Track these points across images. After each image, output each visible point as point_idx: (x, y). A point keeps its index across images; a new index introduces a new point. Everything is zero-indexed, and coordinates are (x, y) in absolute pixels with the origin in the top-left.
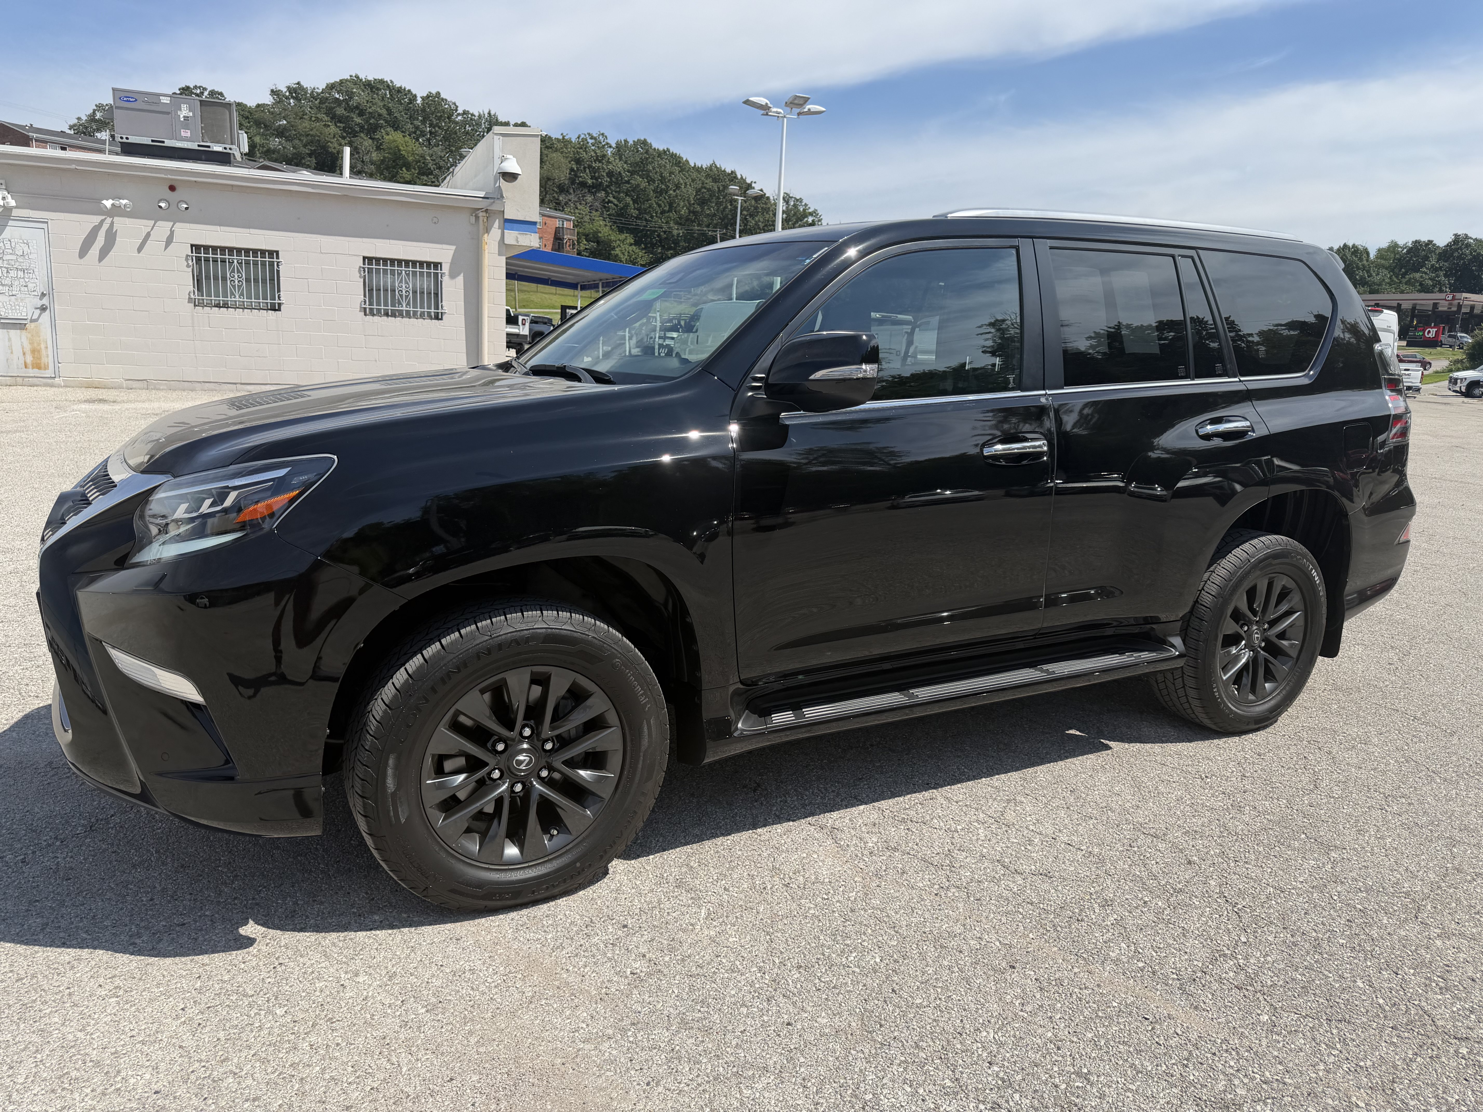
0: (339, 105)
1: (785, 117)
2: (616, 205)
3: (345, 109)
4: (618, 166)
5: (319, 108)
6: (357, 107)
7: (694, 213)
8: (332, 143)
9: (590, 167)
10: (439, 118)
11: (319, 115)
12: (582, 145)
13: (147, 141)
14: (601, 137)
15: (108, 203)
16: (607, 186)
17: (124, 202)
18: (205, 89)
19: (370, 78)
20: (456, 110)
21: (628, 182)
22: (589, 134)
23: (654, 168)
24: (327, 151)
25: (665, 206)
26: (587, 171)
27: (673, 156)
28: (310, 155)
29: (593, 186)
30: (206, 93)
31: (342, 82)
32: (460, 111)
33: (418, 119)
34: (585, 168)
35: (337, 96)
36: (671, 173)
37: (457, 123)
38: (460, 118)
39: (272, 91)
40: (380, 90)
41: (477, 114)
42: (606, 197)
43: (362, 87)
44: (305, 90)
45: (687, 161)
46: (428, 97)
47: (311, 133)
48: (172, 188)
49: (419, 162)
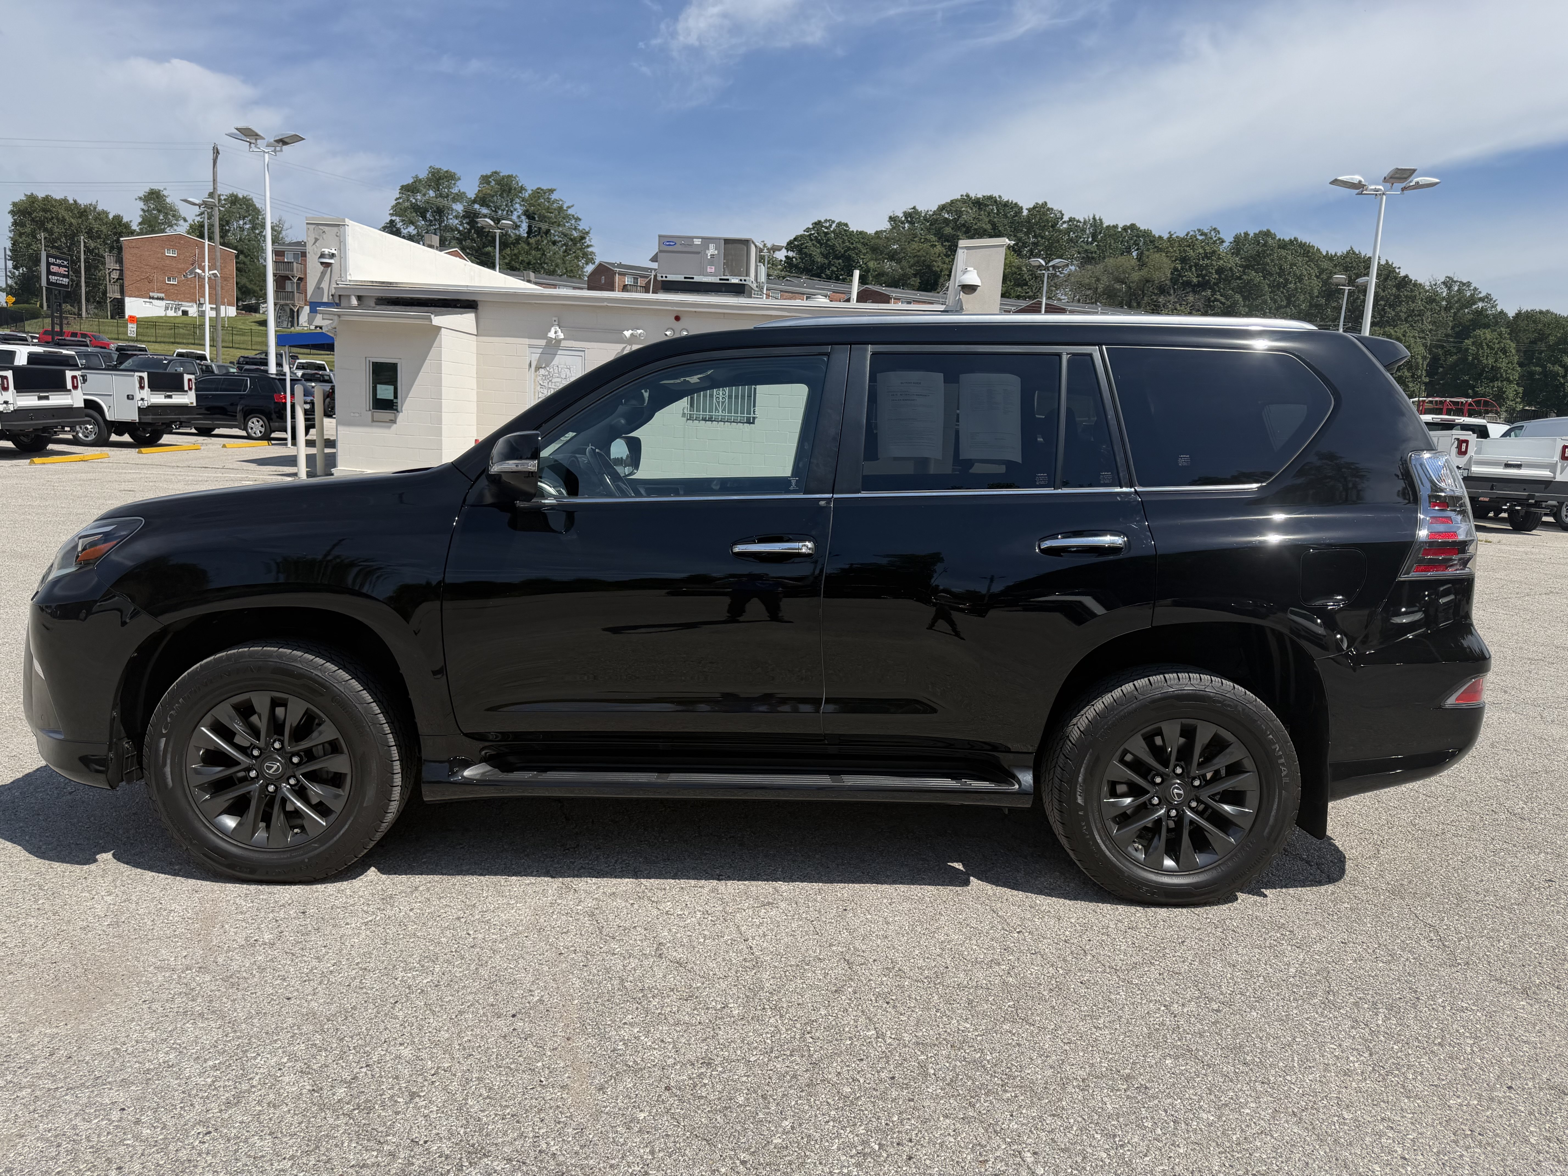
0: (947, 225)
1: (1384, 194)
2: (1223, 304)
3: (952, 229)
4: (1234, 262)
5: (929, 230)
6: (964, 225)
7: (1317, 306)
8: (936, 261)
9: (1196, 265)
10: (1043, 228)
11: (928, 237)
12: (1189, 242)
13: (680, 278)
14: (1212, 233)
15: (628, 333)
16: (1215, 284)
17: (639, 331)
18: (833, 222)
19: (980, 196)
20: (1062, 218)
21: (1240, 278)
22: (1199, 230)
23: (1272, 261)
24: (932, 271)
25: (1282, 301)
26: (1194, 269)
27: (1302, 245)
28: (915, 275)
29: (1199, 285)
30: (834, 226)
31: (952, 202)
32: (1066, 218)
33: (1022, 230)
34: (1190, 267)
35: (946, 216)
36: (1292, 265)
37: (1060, 231)
38: (1065, 226)
39: (890, 218)
40: (988, 205)
41: (1082, 220)
42: (1212, 296)
43: (971, 205)
44: (919, 213)
45: (1318, 250)
46: (1034, 208)
47: (918, 254)
48: (677, 318)
49: (1015, 273)
